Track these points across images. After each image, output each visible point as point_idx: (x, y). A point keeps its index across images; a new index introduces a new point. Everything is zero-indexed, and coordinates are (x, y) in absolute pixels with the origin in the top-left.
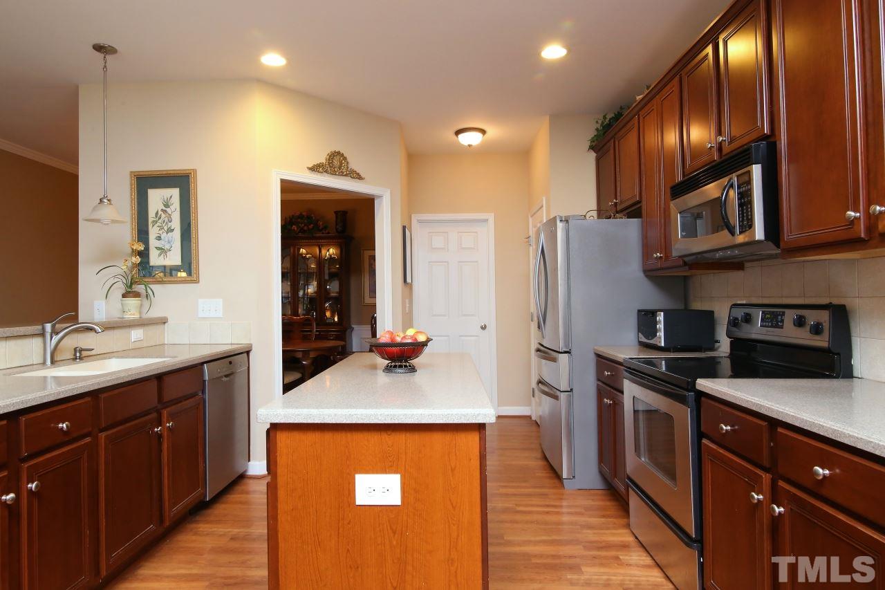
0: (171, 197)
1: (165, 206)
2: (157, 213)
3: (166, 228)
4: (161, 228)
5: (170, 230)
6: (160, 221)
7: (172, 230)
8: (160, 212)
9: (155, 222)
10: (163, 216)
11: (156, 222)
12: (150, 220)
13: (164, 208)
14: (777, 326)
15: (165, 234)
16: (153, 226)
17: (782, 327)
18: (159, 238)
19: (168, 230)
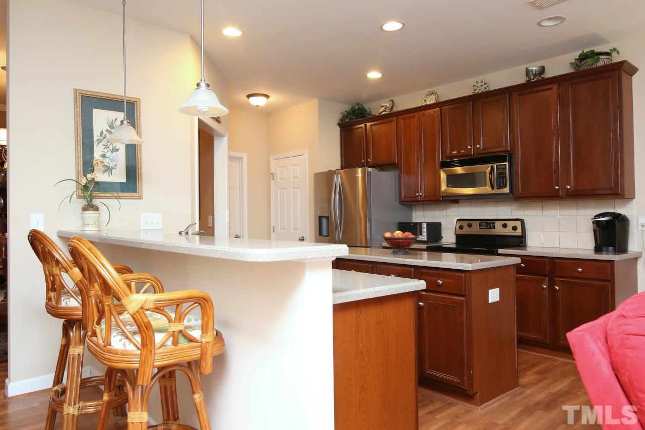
0: (116, 119)
1: (110, 126)
2: (102, 133)
3: (111, 148)
4: (106, 147)
5: (115, 150)
6: (105, 140)
7: (117, 150)
8: (105, 132)
9: (99, 141)
10: (108, 136)
11: (102, 141)
12: (95, 138)
13: (109, 129)
14: (490, 228)
15: (110, 153)
16: (98, 144)
17: (494, 228)
18: (104, 156)
19: (113, 149)
